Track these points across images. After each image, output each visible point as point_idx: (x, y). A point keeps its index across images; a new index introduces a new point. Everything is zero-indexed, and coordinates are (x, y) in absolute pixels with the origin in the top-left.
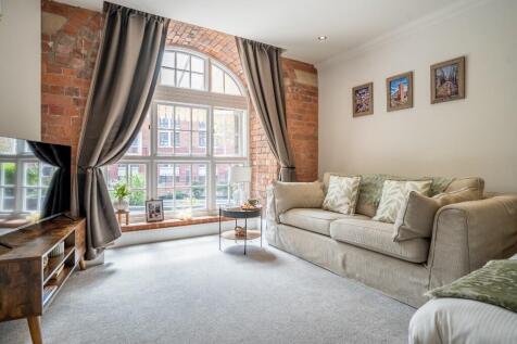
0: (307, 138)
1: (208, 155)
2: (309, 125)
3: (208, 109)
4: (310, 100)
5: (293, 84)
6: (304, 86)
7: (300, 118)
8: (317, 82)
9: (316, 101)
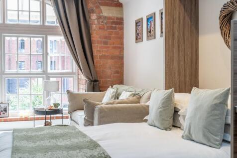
0: (113, 57)
1: (44, 71)
2: (115, 48)
3: (43, 38)
4: (115, 28)
5: (99, 18)
6: (109, 18)
7: (105, 43)
8: (122, 13)
9: (122, 29)
